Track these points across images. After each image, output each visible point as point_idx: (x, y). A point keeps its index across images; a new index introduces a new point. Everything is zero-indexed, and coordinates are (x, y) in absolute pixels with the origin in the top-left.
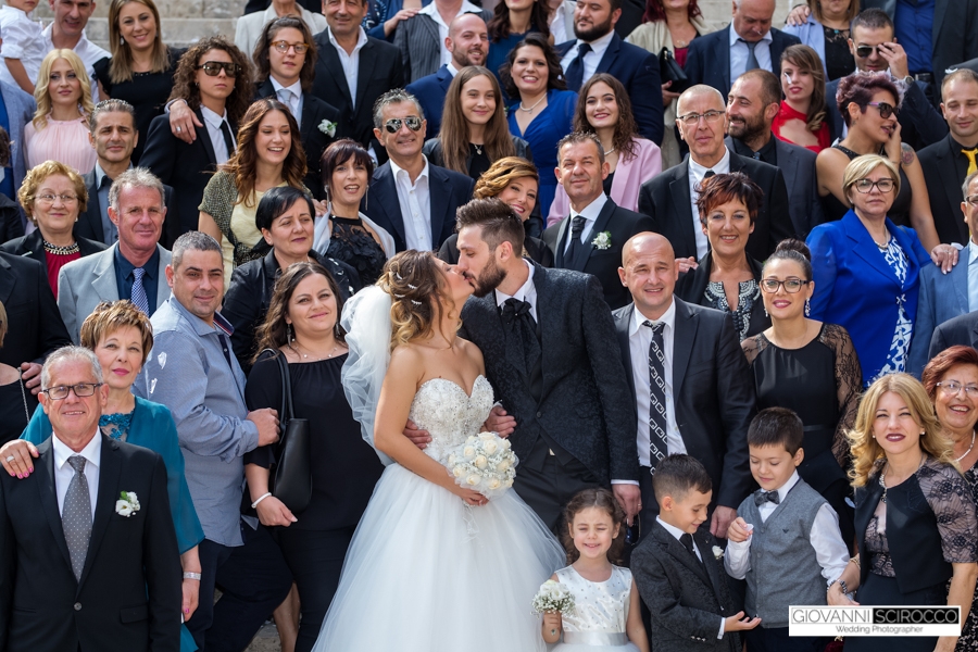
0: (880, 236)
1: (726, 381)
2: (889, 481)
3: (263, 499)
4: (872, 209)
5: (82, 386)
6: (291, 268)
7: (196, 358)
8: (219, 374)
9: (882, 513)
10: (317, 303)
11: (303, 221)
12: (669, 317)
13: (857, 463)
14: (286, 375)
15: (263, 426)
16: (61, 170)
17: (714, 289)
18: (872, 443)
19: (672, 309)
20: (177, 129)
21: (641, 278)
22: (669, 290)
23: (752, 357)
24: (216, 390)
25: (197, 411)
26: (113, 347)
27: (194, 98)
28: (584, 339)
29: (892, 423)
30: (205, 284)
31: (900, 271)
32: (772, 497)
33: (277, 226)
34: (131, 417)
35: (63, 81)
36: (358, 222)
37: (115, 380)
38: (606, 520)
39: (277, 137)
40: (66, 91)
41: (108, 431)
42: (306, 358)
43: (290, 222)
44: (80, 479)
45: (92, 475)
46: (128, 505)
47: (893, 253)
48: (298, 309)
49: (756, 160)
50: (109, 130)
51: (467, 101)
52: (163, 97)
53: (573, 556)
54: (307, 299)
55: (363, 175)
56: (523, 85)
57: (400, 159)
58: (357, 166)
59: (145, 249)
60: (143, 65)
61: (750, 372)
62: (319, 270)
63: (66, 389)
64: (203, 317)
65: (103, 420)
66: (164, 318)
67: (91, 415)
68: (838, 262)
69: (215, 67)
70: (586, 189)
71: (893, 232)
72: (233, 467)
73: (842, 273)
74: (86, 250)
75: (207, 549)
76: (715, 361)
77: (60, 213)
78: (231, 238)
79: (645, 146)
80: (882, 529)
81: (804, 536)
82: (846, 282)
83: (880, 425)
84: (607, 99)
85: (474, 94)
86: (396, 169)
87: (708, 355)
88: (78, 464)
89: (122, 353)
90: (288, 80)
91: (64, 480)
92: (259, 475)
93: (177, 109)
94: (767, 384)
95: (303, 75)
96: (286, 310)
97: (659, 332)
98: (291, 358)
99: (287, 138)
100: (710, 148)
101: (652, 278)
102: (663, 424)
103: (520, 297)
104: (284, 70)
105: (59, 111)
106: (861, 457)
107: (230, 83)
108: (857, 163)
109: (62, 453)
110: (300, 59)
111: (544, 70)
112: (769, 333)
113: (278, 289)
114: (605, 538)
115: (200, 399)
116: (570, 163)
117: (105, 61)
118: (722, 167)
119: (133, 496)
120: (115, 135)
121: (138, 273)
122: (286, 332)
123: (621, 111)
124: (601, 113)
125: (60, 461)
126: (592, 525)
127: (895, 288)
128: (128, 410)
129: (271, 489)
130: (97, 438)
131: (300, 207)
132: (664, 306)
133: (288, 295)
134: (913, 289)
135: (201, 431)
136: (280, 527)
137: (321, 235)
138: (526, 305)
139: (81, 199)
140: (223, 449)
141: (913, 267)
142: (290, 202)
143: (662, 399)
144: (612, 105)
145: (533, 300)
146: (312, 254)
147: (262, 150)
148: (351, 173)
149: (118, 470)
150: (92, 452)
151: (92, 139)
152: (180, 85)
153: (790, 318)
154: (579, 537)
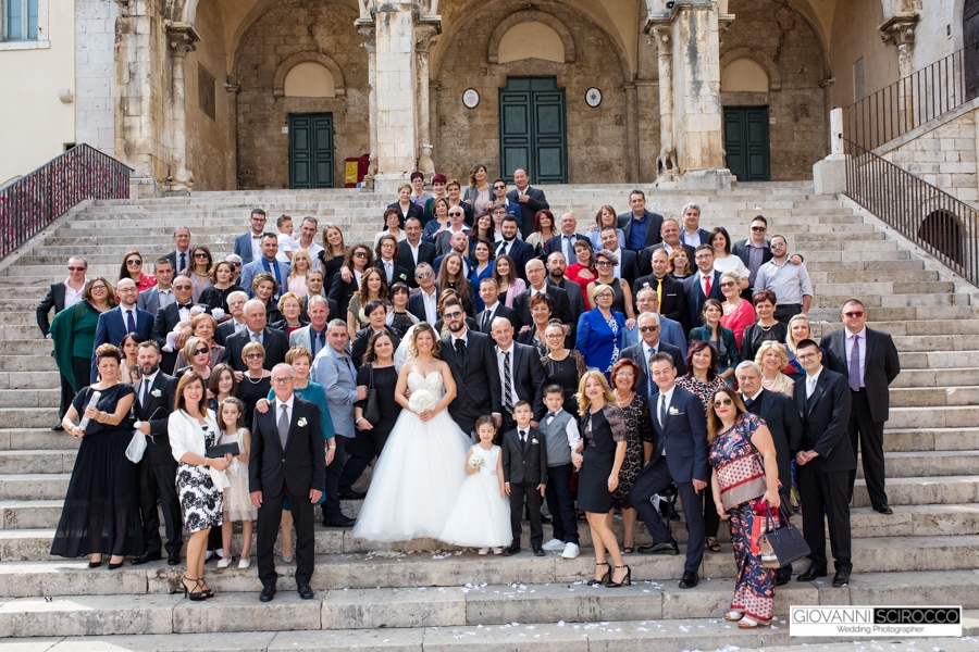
0: (607, 316)
1: (533, 372)
2: (593, 411)
3: (360, 419)
4: (604, 305)
5: (286, 379)
6: (377, 332)
7: (334, 366)
8: (343, 373)
9: (590, 424)
10: (383, 347)
11: (381, 313)
12: (511, 349)
13: (580, 406)
14: (372, 373)
15: (361, 392)
16: (293, 296)
17: (536, 338)
18: (586, 398)
19: (512, 346)
20: (344, 278)
21: (499, 335)
22: (510, 338)
23: (544, 364)
24: (342, 378)
25: (333, 387)
26: (298, 364)
27: (351, 266)
28: (484, 359)
29: (592, 388)
30: (339, 339)
31: (615, 330)
32: (553, 414)
33: (371, 315)
34: (306, 389)
35: (301, 261)
36: (405, 314)
37: (300, 376)
38: (492, 428)
39: (375, 282)
40: (302, 265)
41: (297, 395)
42: (380, 366)
43: (376, 314)
44: (285, 413)
45: (289, 412)
46: (302, 422)
47: (613, 323)
48: (377, 349)
49: (558, 288)
50: (313, 280)
51: (449, 265)
52: (340, 265)
53: (479, 440)
54: (380, 345)
55: (405, 296)
56: (479, 258)
57: (425, 289)
58: (403, 292)
59: (320, 326)
60: (337, 253)
61: (544, 369)
62: (386, 334)
63: (280, 380)
64: (339, 352)
65: (295, 391)
66: (324, 352)
67: (289, 389)
68: (590, 327)
69: (360, 254)
70: (491, 300)
71: (613, 314)
72: (349, 408)
73: (592, 331)
74: (303, 325)
75: (338, 438)
76: (529, 365)
77: (292, 312)
78: (359, 320)
79: (520, 281)
80: (590, 430)
81: (564, 429)
82: (593, 335)
83: (587, 389)
84: (505, 264)
85: (453, 263)
86: (423, 292)
87: (526, 364)
88: (284, 407)
89: (302, 366)
90: (388, 259)
91: (279, 413)
92: (359, 411)
93: (345, 270)
94: (552, 374)
95: (394, 257)
96: (373, 349)
97: (507, 355)
98: (375, 366)
99: (379, 282)
100: (538, 283)
101: (503, 335)
102: (510, 390)
103: (462, 338)
104: (386, 255)
105: (299, 272)
106: (581, 403)
107: (366, 260)
108: (599, 287)
109: (279, 403)
110: (393, 251)
111: (487, 252)
112: (550, 355)
113: (371, 341)
114: (491, 435)
115: (335, 382)
116: (485, 290)
117: (323, 252)
118: (543, 291)
119: (304, 419)
120: (316, 282)
121: (318, 335)
122: (373, 357)
123: (511, 270)
124: (503, 270)
125: (278, 406)
126: (486, 430)
127: (612, 336)
128: (305, 387)
129: (364, 416)
130: (292, 397)
131: (380, 308)
132: (509, 344)
133: (374, 343)
134: (619, 336)
135: (335, 394)
136: (366, 430)
137: (389, 319)
138: (464, 342)
139: (301, 306)
140: (345, 401)
141: (620, 328)
142: (376, 306)
143: (509, 381)
144: (507, 267)
145: (466, 340)
146: (385, 326)
147: (370, 287)
148: (400, 295)
149: (299, 410)
150: (290, 403)
151: (306, 283)
152: (347, 261)
153: (558, 349)
154: (481, 435)
